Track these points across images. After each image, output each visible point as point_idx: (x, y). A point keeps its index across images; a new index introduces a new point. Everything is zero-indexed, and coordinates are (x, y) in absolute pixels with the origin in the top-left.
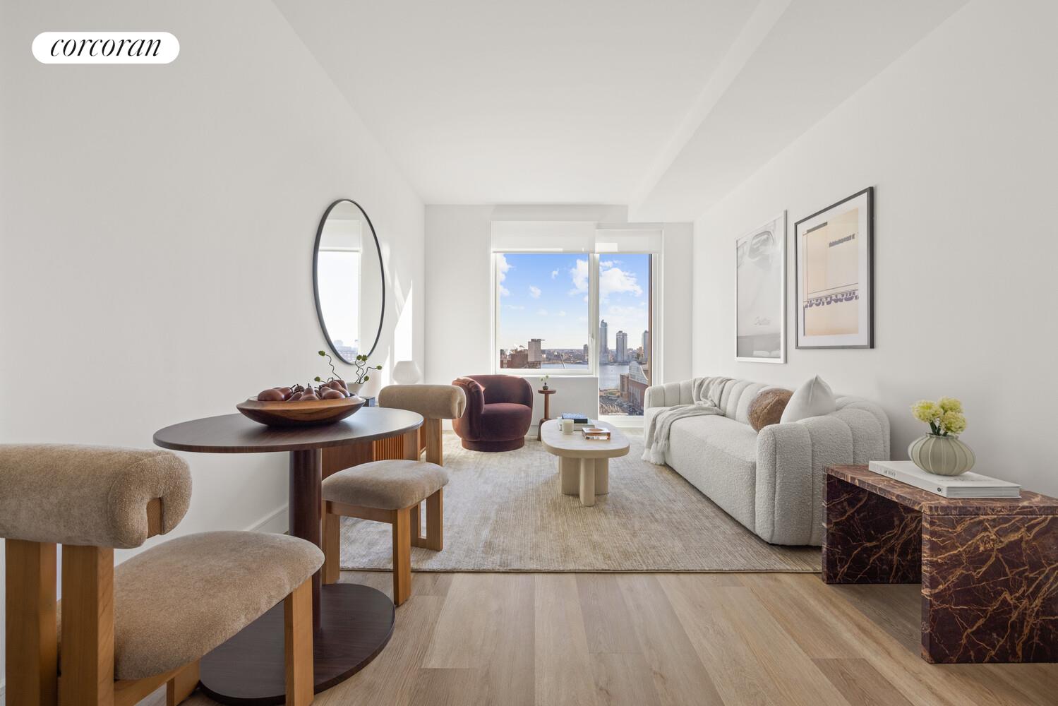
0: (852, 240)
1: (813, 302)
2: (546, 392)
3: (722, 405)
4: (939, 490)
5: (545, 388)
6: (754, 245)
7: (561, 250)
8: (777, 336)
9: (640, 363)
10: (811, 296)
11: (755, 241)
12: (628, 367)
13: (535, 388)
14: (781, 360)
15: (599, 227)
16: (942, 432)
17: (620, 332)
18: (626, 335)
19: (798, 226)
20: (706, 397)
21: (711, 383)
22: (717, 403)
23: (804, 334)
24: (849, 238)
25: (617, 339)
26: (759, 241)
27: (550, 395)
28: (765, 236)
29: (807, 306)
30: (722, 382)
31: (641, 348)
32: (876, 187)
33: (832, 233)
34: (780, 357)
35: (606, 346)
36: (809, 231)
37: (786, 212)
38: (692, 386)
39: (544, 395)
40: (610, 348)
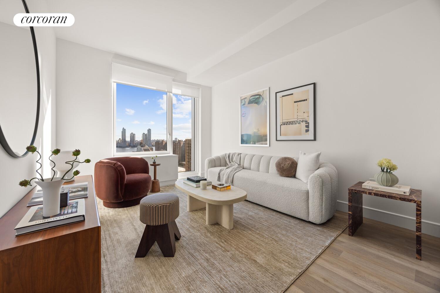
0: (306, 101)
1: (285, 123)
2: (155, 165)
3: (241, 164)
4: (404, 193)
5: (154, 163)
6: (251, 99)
7: (155, 88)
8: (266, 136)
9: (142, 147)
10: (283, 121)
11: (251, 98)
12: (136, 148)
13: (150, 162)
14: (268, 145)
15: (174, 80)
16: (385, 170)
17: (132, 133)
18: (135, 134)
19: (277, 94)
20: (232, 161)
21: (233, 155)
22: (239, 163)
23: (280, 135)
24: (304, 100)
25: (131, 136)
26: (254, 98)
27: (157, 167)
28: (258, 96)
29: (282, 125)
30: (238, 155)
31: (142, 140)
32: (316, 83)
33: (296, 97)
34: (267, 144)
35: (125, 139)
36: (283, 96)
37: (269, 88)
38: (225, 157)
39: (153, 166)
40: (127, 140)
